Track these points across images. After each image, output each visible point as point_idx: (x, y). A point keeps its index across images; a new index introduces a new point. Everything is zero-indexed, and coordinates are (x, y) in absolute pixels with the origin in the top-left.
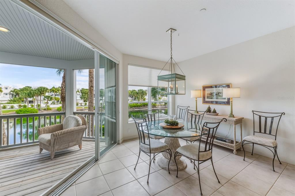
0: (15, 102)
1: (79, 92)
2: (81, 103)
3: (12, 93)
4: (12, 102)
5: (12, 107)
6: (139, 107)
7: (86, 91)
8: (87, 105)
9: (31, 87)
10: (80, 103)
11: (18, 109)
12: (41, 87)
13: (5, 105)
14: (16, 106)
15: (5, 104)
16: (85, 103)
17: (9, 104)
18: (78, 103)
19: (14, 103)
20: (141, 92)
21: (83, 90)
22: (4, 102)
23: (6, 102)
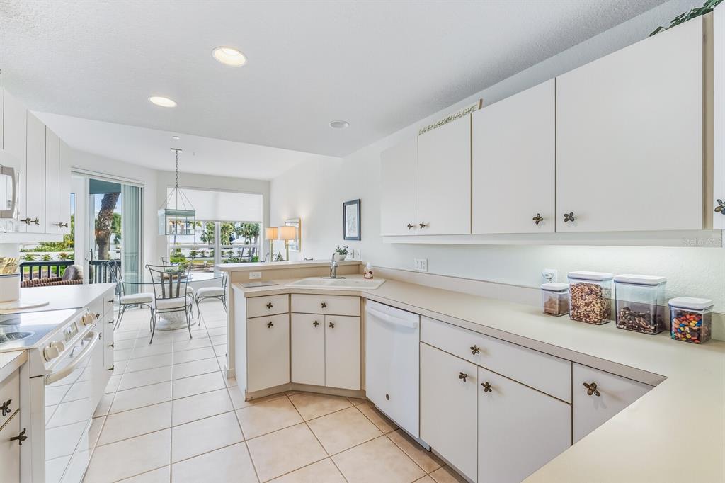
0: (53, 248)
4: (46, 247)
13: (29, 253)
15: (31, 251)
17: (41, 251)
19: (51, 251)
22: (29, 248)
23: (35, 247)
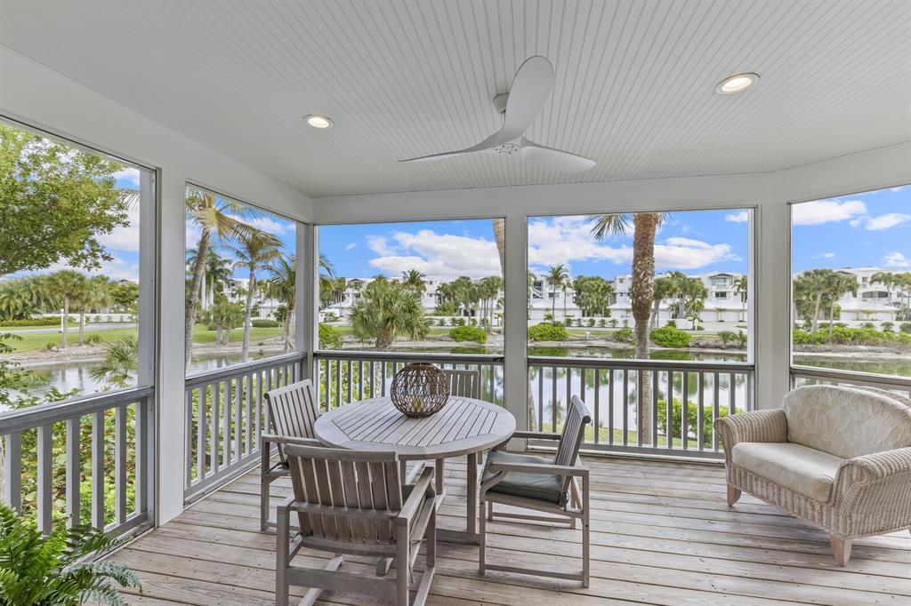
0: (445, 313)
1: (570, 286)
2: (579, 320)
3: (439, 292)
4: (440, 311)
5: (442, 323)
6: (809, 342)
7: (593, 282)
8: (596, 325)
9: (468, 278)
10: (576, 318)
11: (450, 328)
12: (492, 278)
14: (447, 319)
15: (431, 315)
16: (589, 318)
17: (437, 315)
18: (572, 318)
19: (444, 315)
20: (822, 280)
21: (581, 280)
23: (432, 311)
